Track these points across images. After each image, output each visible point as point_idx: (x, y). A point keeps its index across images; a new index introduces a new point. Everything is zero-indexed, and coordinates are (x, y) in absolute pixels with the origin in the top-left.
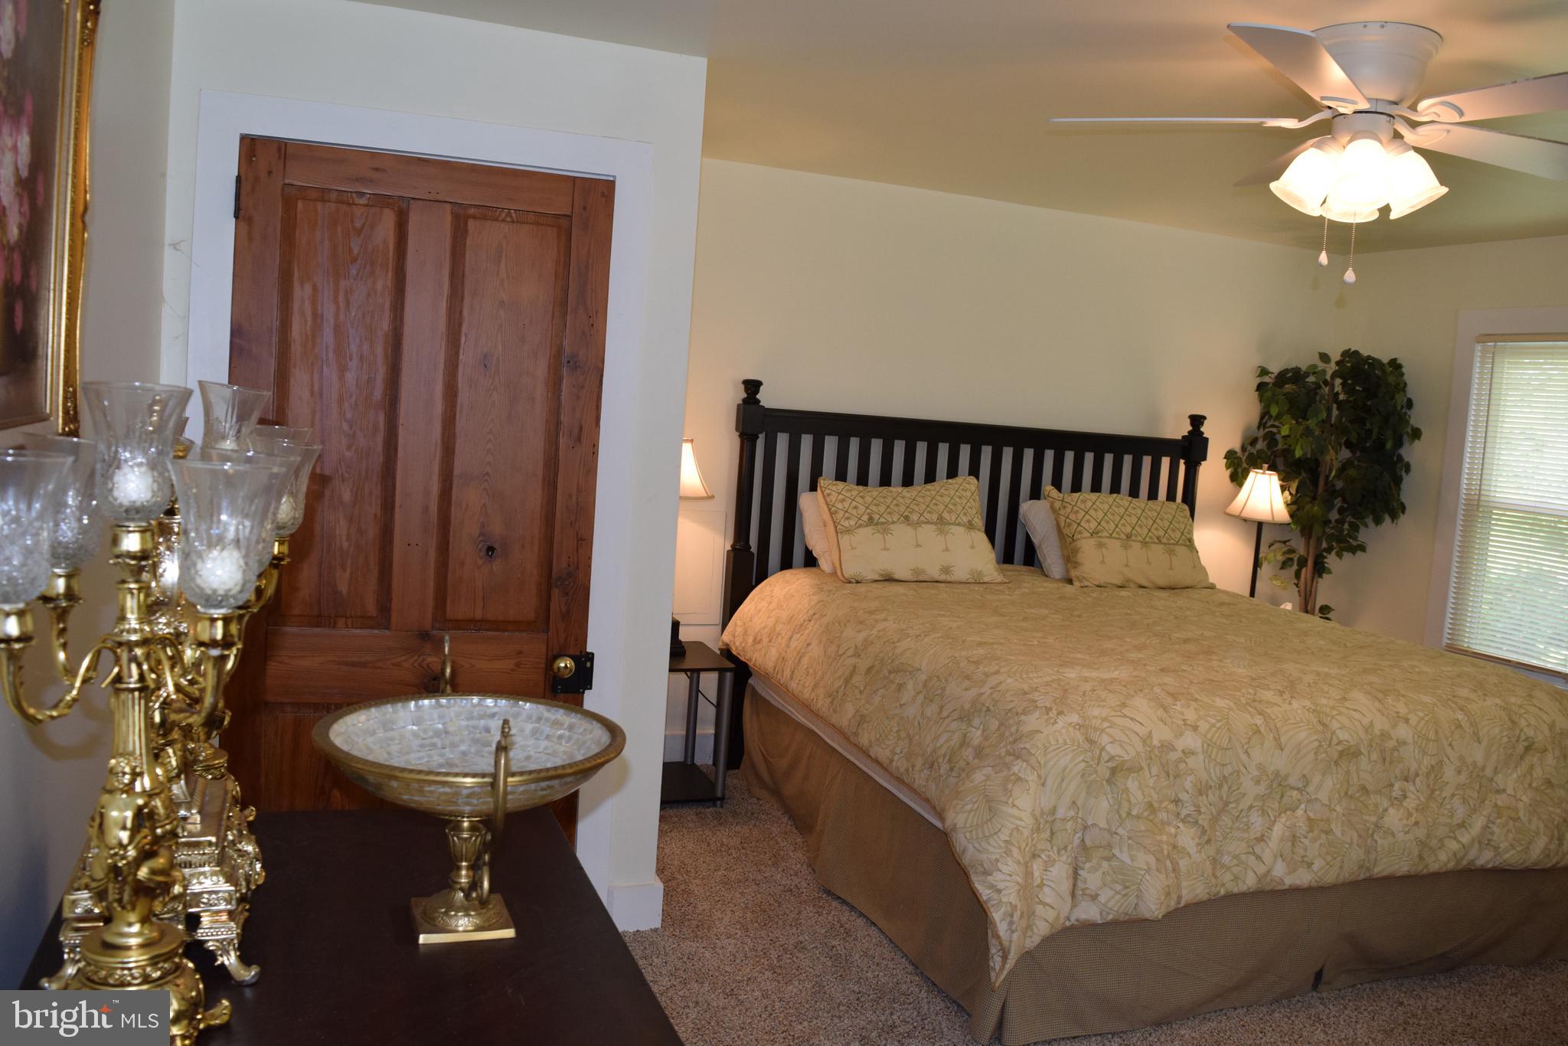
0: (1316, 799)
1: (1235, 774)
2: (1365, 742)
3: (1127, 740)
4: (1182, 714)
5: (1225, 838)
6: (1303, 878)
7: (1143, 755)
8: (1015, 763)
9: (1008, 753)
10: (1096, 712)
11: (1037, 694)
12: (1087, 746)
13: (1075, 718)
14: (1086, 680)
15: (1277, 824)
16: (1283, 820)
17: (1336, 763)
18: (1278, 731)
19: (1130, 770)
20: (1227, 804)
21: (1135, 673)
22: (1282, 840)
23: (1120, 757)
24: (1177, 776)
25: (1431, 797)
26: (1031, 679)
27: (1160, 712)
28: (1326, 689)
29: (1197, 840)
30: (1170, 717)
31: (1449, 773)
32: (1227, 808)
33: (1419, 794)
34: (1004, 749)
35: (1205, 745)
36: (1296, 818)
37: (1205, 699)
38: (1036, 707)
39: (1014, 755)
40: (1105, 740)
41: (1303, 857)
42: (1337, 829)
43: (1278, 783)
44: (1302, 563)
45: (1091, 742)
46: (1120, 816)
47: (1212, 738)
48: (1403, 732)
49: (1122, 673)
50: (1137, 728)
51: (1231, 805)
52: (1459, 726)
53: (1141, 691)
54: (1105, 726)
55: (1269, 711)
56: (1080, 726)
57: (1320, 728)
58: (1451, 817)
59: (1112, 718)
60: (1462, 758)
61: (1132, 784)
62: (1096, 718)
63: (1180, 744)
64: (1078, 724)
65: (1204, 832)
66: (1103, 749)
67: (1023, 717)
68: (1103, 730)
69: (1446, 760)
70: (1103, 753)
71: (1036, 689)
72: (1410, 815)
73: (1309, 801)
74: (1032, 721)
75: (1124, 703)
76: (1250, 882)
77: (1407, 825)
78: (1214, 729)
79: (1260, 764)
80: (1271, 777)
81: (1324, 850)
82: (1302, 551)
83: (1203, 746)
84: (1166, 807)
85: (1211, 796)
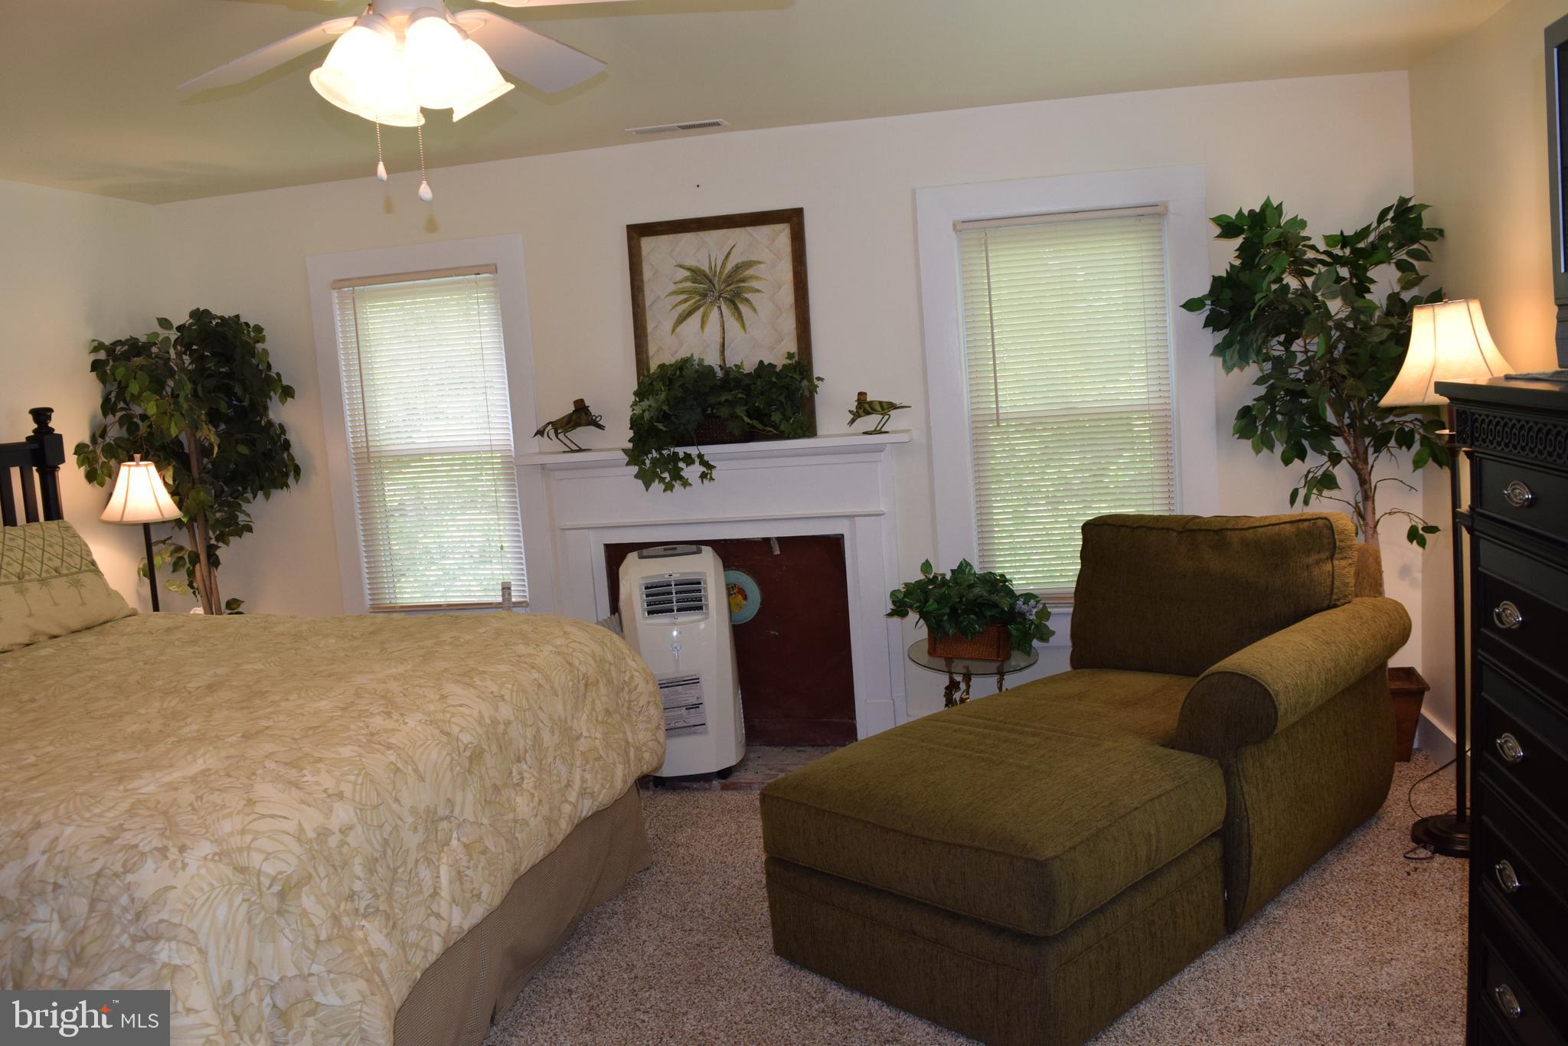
0: (464, 820)
1: (394, 832)
2: (484, 736)
3: (283, 848)
4: (318, 784)
5: (404, 912)
6: (478, 912)
7: (304, 857)
8: (157, 948)
9: (135, 939)
10: (227, 826)
11: (128, 835)
12: (239, 878)
13: (206, 848)
14: (173, 787)
15: (441, 867)
16: (445, 860)
17: (470, 772)
18: (413, 761)
19: (300, 884)
20: (395, 870)
21: (224, 754)
22: (451, 883)
23: (281, 873)
24: (345, 864)
25: (541, 770)
26: (100, 815)
27: (295, 793)
28: (421, 692)
29: (385, 931)
30: (309, 794)
31: (546, 735)
32: (398, 875)
33: (532, 770)
34: (126, 936)
35: (358, 811)
36: (454, 851)
37: (327, 754)
38: (143, 854)
39: (148, 937)
40: (256, 859)
41: (472, 891)
42: (489, 843)
43: (431, 820)
44: (195, 558)
45: (242, 870)
46: (308, 950)
47: (361, 799)
48: (505, 712)
49: (206, 760)
50: (284, 825)
51: (400, 871)
52: (540, 686)
53: (254, 774)
54: (249, 841)
55: (392, 740)
56: (220, 855)
57: (445, 739)
58: (559, 782)
59: (248, 828)
60: (551, 718)
61: (308, 901)
62: (232, 834)
63: (334, 823)
64: (215, 854)
65: (388, 917)
66: (259, 873)
67: (130, 878)
68: (249, 848)
69: (540, 724)
70: (262, 878)
71: (121, 828)
72: (532, 795)
73: (459, 825)
74: (149, 877)
75: (250, 800)
76: (437, 946)
77: (534, 808)
78: (358, 787)
79: (412, 807)
80: (424, 817)
81: (487, 872)
82: (188, 547)
83: (357, 814)
84: (345, 910)
85: (379, 869)
